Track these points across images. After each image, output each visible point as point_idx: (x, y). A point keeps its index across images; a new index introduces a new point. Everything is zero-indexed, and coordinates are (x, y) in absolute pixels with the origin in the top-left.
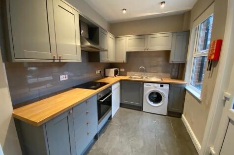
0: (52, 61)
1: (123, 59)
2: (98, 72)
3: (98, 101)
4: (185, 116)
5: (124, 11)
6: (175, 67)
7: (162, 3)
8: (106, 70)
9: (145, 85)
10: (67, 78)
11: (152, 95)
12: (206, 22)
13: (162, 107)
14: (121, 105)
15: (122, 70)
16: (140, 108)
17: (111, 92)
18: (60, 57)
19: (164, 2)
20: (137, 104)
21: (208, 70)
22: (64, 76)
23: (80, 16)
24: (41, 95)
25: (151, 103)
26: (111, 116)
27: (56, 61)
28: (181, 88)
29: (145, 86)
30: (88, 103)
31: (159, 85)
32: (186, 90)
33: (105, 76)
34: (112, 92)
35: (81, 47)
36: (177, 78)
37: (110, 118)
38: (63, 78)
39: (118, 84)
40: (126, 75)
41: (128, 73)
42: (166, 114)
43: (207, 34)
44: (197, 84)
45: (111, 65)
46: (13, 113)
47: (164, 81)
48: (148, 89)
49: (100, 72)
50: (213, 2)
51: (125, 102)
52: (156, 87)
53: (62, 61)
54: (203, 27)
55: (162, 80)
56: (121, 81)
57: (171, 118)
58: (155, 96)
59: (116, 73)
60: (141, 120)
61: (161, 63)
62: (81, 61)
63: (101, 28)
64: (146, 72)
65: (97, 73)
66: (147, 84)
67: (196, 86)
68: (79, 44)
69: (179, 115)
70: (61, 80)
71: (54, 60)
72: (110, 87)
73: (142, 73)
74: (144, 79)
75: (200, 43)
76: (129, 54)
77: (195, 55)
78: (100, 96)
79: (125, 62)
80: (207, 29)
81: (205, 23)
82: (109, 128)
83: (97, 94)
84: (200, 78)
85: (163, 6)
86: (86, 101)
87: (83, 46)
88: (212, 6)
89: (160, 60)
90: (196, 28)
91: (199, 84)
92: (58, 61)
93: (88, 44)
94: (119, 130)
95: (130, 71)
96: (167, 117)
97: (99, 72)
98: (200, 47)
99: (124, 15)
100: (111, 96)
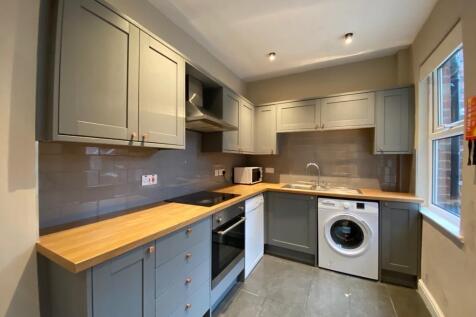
0: (127, 143)
1: (270, 147)
2: (218, 173)
3: (214, 233)
4: (426, 283)
5: (272, 58)
6: (390, 163)
7: (347, 35)
8: (236, 169)
9: (322, 204)
10: (156, 182)
11: (340, 228)
12: (449, 63)
13: (365, 258)
14: (268, 249)
15: (270, 170)
16: (312, 260)
17: (243, 214)
18: (143, 138)
19: (351, 34)
20: (303, 247)
21: (469, 163)
22: (150, 177)
23: (188, 66)
24: (101, 213)
25: (338, 248)
26: (243, 272)
27: (135, 144)
28: (408, 211)
29: (320, 205)
30: (190, 235)
31: (355, 203)
32: (421, 217)
33: (233, 182)
34: (246, 215)
35: (187, 121)
36: (397, 190)
37: (241, 277)
38: (149, 180)
39: (260, 199)
40: (277, 182)
41: (282, 177)
42: (377, 278)
43: (454, 90)
44: (449, 202)
45: (247, 160)
46: (38, 242)
47: (365, 194)
48: (329, 213)
49: (224, 173)
50: (458, 21)
51: (276, 241)
52: (346, 209)
53: (146, 145)
54: (442, 76)
55: (360, 192)
56: (266, 194)
57: (391, 287)
58: (346, 230)
59: (256, 176)
60: (313, 286)
61: (355, 155)
62: (184, 147)
63: (227, 87)
64: (322, 174)
65: (216, 174)
66: (326, 200)
67: (446, 207)
68: (182, 114)
69: (411, 281)
70: (143, 184)
71: (131, 141)
72: (242, 203)
73: (315, 178)
74: (319, 190)
75: (442, 110)
76: (282, 137)
77: (432, 136)
78: (219, 221)
79: (274, 153)
80: (454, 81)
81: (447, 68)
82: (237, 301)
83: (213, 216)
84: (453, 190)
85: (349, 40)
86: (186, 229)
87: (190, 119)
88: (459, 28)
89: (354, 150)
90: (428, 79)
91: (452, 202)
92: (139, 144)
93: (200, 114)
94: (260, 308)
95: (287, 172)
96: (379, 283)
97: (221, 174)
98: (442, 119)
99: (273, 64)
100: (243, 224)
